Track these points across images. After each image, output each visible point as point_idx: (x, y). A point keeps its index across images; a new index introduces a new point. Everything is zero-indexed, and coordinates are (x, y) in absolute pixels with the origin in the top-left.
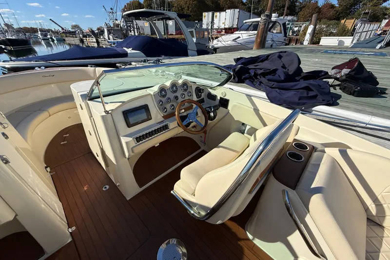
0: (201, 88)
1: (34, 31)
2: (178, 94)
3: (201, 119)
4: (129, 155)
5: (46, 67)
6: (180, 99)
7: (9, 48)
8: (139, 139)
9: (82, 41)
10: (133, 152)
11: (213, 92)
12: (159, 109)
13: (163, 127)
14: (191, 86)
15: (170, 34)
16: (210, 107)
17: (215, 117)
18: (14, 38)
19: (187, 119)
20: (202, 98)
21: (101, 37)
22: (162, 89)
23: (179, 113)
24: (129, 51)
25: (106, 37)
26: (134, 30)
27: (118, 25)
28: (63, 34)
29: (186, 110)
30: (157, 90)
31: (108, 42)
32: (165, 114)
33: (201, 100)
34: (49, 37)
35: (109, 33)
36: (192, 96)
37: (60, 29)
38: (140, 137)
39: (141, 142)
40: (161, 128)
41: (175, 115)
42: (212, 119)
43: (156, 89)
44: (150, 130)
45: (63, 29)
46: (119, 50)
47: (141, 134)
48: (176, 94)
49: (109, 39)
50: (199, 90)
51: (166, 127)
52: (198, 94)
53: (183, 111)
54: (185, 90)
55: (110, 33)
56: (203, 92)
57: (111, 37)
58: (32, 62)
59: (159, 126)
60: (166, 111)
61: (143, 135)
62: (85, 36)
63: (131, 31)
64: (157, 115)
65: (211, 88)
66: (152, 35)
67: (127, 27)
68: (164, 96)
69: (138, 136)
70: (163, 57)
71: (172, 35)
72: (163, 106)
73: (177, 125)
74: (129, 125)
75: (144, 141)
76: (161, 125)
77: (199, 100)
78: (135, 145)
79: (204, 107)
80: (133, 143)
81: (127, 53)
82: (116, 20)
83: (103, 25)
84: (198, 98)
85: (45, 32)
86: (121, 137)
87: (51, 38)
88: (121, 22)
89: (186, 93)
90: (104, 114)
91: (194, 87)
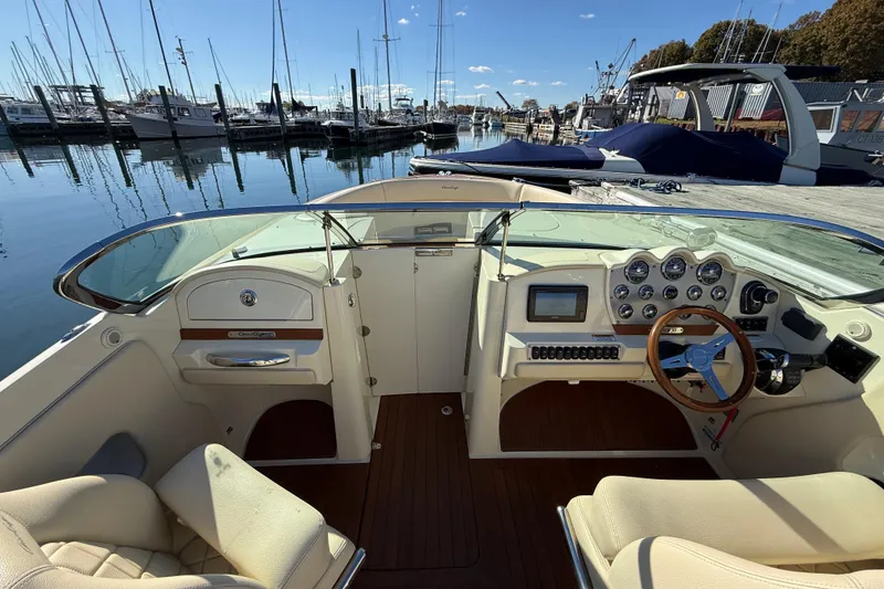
0: (769, 287)
1: (469, 110)
2: (682, 285)
3: (729, 373)
4: (506, 375)
5: (454, 172)
6: (681, 300)
7: (430, 136)
8: (538, 353)
9: (530, 129)
10: (516, 373)
11: (811, 310)
12: (613, 305)
13: (605, 348)
14: (734, 275)
15: (744, 119)
16: (779, 354)
17: (785, 387)
18: (441, 121)
19: (680, 357)
20: (759, 315)
21: (567, 123)
22: (640, 264)
23: (662, 332)
24: (610, 156)
25: (576, 124)
26: (642, 110)
27: (613, 97)
28: (506, 117)
29: (688, 330)
30: (624, 261)
31: (576, 133)
32: (623, 322)
33: (753, 320)
34: (484, 120)
35: (586, 114)
36: (727, 301)
37: (505, 107)
38: (543, 348)
39: (539, 360)
40: (598, 348)
41: (648, 333)
42: (772, 389)
43: (623, 258)
44: (570, 344)
45: (509, 107)
46: (589, 153)
47: (547, 344)
48: (674, 284)
49: (580, 127)
50: (757, 291)
51: (611, 353)
52: (750, 302)
53: (679, 330)
54: (710, 281)
55: (588, 114)
56: (770, 302)
57: (586, 122)
58: (446, 163)
59: (594, 344)
60: (630, 315)
61: (551, 348)
62: (538, 121)
63: (633, 112)
64: (600, 316)
65: (811, 297)
66: (686, 119)
67: (631, 101)
68: (637, 280)
69: (539, 344)
70: (692, 176)
71: (751, 119)
72: (625, 301)
73: (644, 359)
74: (531, 316)
75: (548, 360)
76: (602, 344)
77: (745, 320)
78: (526, 360)
79: (755, 342)
80: (523, 356)
81: (603, 161)
82: (612, 88)
83: (580, 99)
84: (743, 311)
85: (481, 111)
86: (507, 334)
87: (487, 123)
88: (620, 93)
89: (706, 289)
90: (496, 279)
91: (741, 281)
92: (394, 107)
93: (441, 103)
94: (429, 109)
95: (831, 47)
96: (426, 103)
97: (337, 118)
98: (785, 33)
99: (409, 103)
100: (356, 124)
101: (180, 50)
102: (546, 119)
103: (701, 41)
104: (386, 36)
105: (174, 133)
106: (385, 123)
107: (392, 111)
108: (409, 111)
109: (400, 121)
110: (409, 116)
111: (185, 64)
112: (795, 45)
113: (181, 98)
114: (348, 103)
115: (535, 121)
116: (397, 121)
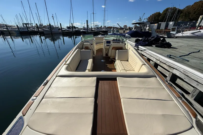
1: (111, 27)
7: (102, 33)
9: (124, 32)
18: (105, 30)
28: (119, 29)
37: (119, 27)
62: (126, 30)
69: (107, 45)
85: (114, 28)
87: (115, 30)
92: (95, 27)
93: (105, 26)
94: (102, 27)
95: (192, 13)
96: (101, 26)
97: (84, 30)
98: (183, 10)
99: (98, 26)
100: (87, 31)
101: (53, 16)
102: (128, 30)
103: (163, 12)
104: (93, 13)
105: (52, 33)
106: (93, 31)
107: (94, 28)
108: (98, 28)
109: (96, 30)
110: (98, 29)
111: (53, 19)
112: (184, 13)
113: (53, 26)
114: (86, 27)
115: (125, 30)
116: (95, 30)
